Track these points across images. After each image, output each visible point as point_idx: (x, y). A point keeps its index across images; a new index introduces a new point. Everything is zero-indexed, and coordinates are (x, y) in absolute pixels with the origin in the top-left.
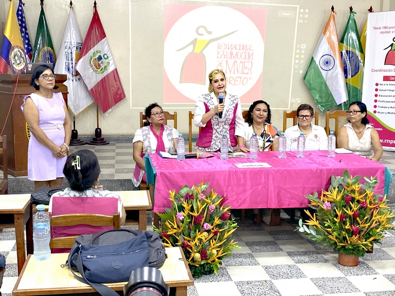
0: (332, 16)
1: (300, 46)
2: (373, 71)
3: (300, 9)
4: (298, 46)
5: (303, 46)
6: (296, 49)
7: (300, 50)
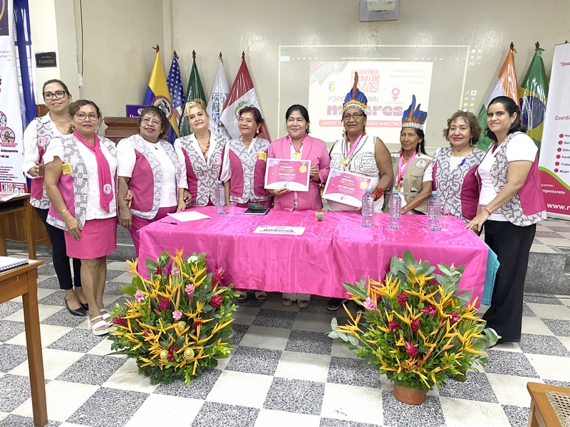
0: (510, 55)
1: (470, 93)
2: (557, 118)
3: (471, 50)
4: (467, 92)
5: (474, 93)
6: (464, 96)
7: (470, 96)
